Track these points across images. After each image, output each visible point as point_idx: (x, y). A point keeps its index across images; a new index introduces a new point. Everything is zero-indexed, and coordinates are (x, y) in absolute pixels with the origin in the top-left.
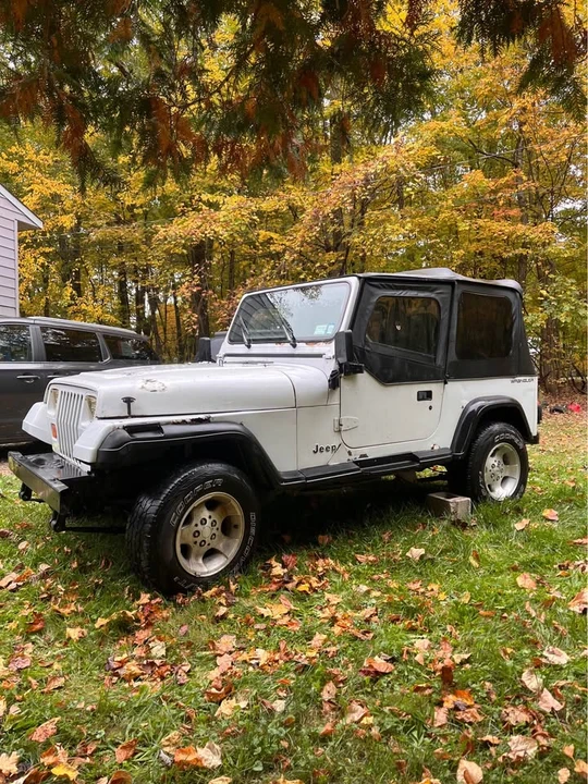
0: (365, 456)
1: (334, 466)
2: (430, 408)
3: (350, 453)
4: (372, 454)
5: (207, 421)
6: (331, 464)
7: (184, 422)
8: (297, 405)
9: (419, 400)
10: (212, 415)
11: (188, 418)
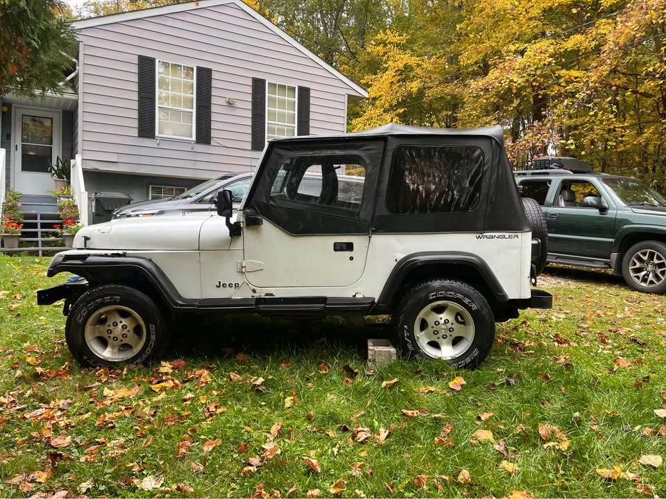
0: (272, 295)
1: (236, 300)
2: (351, 258)
3: (254, 291)
4: (278, 294)
5: (124, 255)
6: (234, 297)
7: (106, 255)
8: (201, 249)
9: (336, 250)
10: (128, 252)
11: (109, 252)
